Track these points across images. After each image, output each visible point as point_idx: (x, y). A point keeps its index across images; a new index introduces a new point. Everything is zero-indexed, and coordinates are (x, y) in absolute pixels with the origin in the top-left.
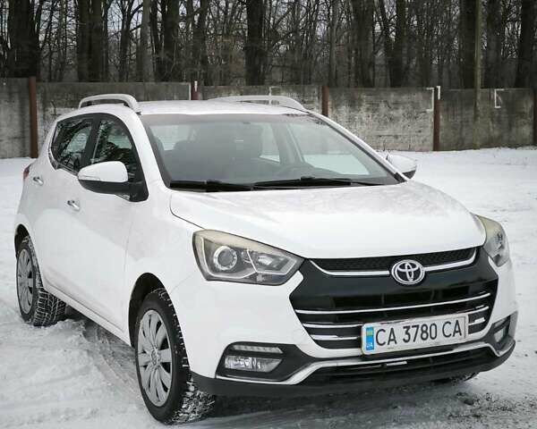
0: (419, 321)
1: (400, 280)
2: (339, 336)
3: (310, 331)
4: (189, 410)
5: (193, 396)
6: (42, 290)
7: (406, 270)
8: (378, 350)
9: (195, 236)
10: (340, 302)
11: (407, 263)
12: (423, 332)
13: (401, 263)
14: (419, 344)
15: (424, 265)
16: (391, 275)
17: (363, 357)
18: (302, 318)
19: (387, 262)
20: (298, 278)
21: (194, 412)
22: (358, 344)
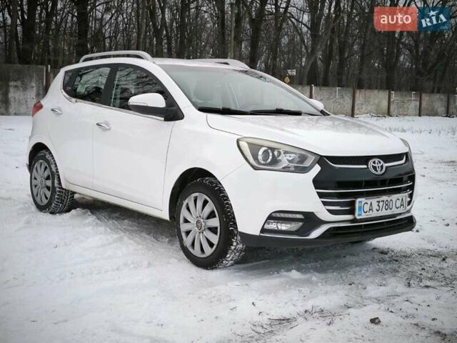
0: (385, 198)
1: (374, 171)
2: (341, 207)
3: (325, 204)
4: (230, 259)
5: (235, 249)
6: (61, 188)
7: (376, 165)
8: (364, 216)
9: (238, 141)
10: (341, 185)
11: (377, 160)
12: (386, 205)
13: (374, 160)
14: (384, 213)
15: (385, 162)
16: (368, 168)
17: (354, 220)
18: (321, 195)
19: (365, 160)
20: (317, 169)
21: (231, 260)
22: (352, 212)
